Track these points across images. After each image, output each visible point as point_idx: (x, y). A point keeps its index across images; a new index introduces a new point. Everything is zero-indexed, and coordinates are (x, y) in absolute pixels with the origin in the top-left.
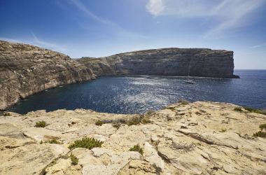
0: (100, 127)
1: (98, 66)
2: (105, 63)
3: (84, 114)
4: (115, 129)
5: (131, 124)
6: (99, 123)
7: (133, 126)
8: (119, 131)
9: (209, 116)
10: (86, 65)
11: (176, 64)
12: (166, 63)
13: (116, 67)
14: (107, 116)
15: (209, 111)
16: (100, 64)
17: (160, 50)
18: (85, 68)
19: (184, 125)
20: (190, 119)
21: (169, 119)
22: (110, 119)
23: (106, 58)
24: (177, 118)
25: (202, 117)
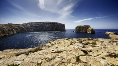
0: (18, 57)
1: (18, 28)
2: (21, 26)
3: (9, 52)
4: (26, 56)
5: (34, 52)
6: (17, 55)
7: (35, 53)
8: (28, 56)
9: (61, 43)
10: (10, 27)
11: (51, 27)
12: (47, 27)
13: (27, 28)
14: (23, 50)
15: (61, 42)
16: (19, 27)
17: (45, 22)
18: (10, 29)
19: (53, 50)
20: (56, 45)
21: (49, 47)
22: (24, 51)
23: (22, 24)
24: (52, 46)
25: (59, 44)
